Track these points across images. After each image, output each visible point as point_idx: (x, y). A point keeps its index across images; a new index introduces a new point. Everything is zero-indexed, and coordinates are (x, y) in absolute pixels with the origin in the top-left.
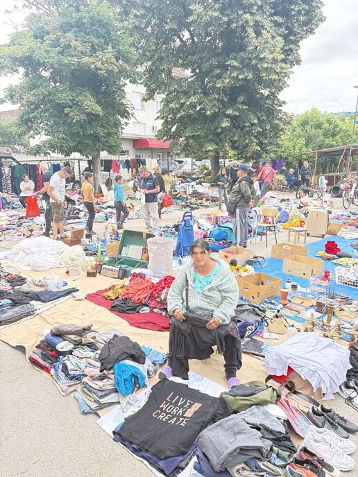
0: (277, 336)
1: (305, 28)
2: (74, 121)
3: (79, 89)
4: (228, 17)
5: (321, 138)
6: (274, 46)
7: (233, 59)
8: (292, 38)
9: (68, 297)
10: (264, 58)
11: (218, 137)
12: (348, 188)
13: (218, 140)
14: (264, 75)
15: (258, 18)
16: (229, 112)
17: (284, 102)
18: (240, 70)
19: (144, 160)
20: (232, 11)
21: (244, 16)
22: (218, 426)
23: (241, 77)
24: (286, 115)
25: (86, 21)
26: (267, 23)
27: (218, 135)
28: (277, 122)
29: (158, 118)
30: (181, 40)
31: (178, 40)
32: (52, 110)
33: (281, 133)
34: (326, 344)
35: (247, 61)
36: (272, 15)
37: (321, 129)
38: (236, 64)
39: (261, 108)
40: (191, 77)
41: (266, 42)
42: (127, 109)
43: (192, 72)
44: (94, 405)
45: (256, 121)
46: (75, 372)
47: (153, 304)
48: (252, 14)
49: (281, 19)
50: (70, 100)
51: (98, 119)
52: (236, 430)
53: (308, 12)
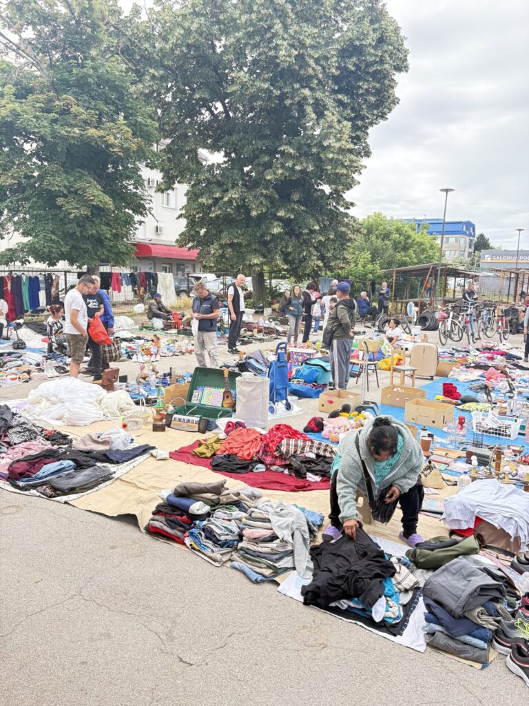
0: (437, 491)
1: (375, 112)
2: (72, 216)
3: (79, 172)
4: (281, 90)
5: (391, 251)
6: (340, 132)
7: (286, 144)
8: (360, 123)
9: (146, 456)
10: (329, 146)
11: (265, 247)
12: (445, 318)
13: (264, 250)
14: (329, 167)
15: (319, 95)
16: (281, 213)
17: (352, 204)
18: (297, 159)
19: (156, 274)
20: (285, 83)
21: (302, 91)
22: (444, 570)
23: (298, 168)
24: (355, 221)
25: (92, 82)
26: (330, 103)
27: (266, 243)
28: (343, 229)
29: (180, 216)
30: (212, 113)
31: (207, 113)
32: (35, 199)
33: (349, 244)
34: (509, 491)
35: (305, 148)
36: (335, 92)
37: (389, 240)
38: (291, 151)
39: (321, 210)
40: (225, 162)
41: (330, 127)
42: (142, 202)
43: (225, 156)
44: (268, 572)
45: (317, 228)
46: (227, 537)
47: (268, 460)
48: (312, 89)
49: (346, 98)
50: (65, 186)
51: (102, 214)
52: (465, 573)
53: (378, 92)
